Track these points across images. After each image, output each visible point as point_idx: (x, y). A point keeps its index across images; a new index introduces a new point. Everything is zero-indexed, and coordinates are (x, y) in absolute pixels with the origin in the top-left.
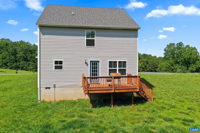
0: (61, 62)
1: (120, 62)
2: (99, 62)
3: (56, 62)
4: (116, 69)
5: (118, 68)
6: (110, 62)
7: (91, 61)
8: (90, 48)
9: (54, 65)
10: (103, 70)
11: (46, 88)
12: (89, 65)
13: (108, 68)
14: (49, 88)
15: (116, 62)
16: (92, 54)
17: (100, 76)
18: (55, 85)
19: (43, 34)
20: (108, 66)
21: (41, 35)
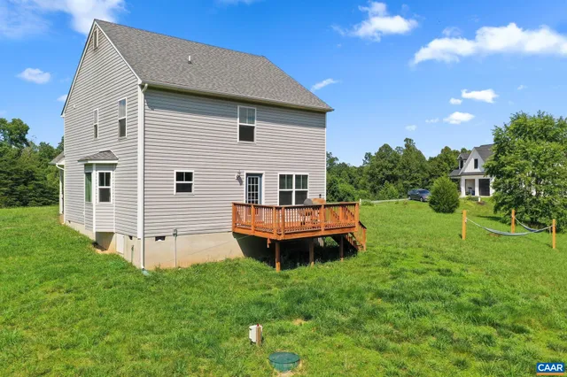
0: (189, 176)
1: (298, 177)
2: (261, 175)
3: (180, 176)
4: (291, 192)
5: (294, 190)
6: (282, 177)
7: (247, 174)
8: (247, 145)
9: (175, 182)
10: (269, 194)
11: (157, 238)
12: (244, 183)
13: (279, 190)
14: (163, 238)
15: (292, 176)
16: (250, 158)
17: (263, 204)
18: (176, 230)
19: (152, 107)
20: (278, 186)
21: (147, 107)
